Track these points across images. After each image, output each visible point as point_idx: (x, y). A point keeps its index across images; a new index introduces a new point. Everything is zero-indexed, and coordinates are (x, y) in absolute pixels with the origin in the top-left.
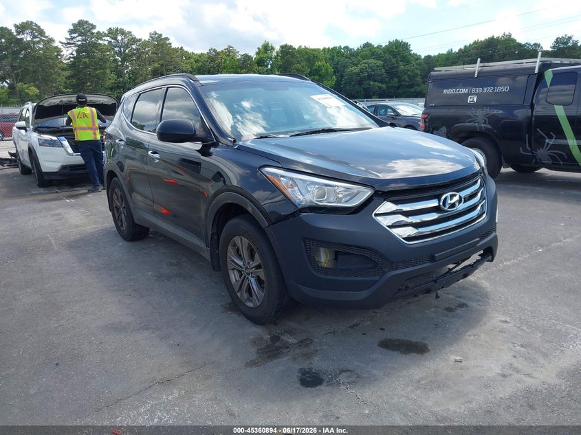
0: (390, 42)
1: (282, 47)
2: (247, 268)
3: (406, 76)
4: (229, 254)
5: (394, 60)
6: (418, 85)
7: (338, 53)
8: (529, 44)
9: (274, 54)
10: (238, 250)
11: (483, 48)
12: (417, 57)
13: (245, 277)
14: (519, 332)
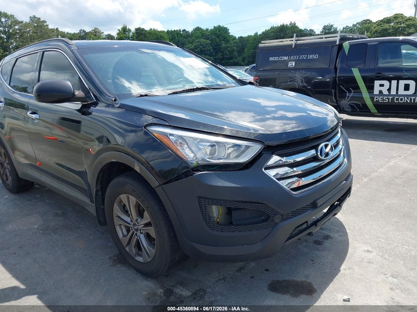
0: (215, 27)
1: (137, 29)
2: (134, 225)
3: (227, 51)
4: (115, 211)
5: (218, 40)
6: (236, 58)
7: (178, 34)
8: (307, 30)
9: (131, 34)
10: (124, 206)
11: (278, 32)
12: (234, 38)
13: (133, 233)
14: (384, 262)
